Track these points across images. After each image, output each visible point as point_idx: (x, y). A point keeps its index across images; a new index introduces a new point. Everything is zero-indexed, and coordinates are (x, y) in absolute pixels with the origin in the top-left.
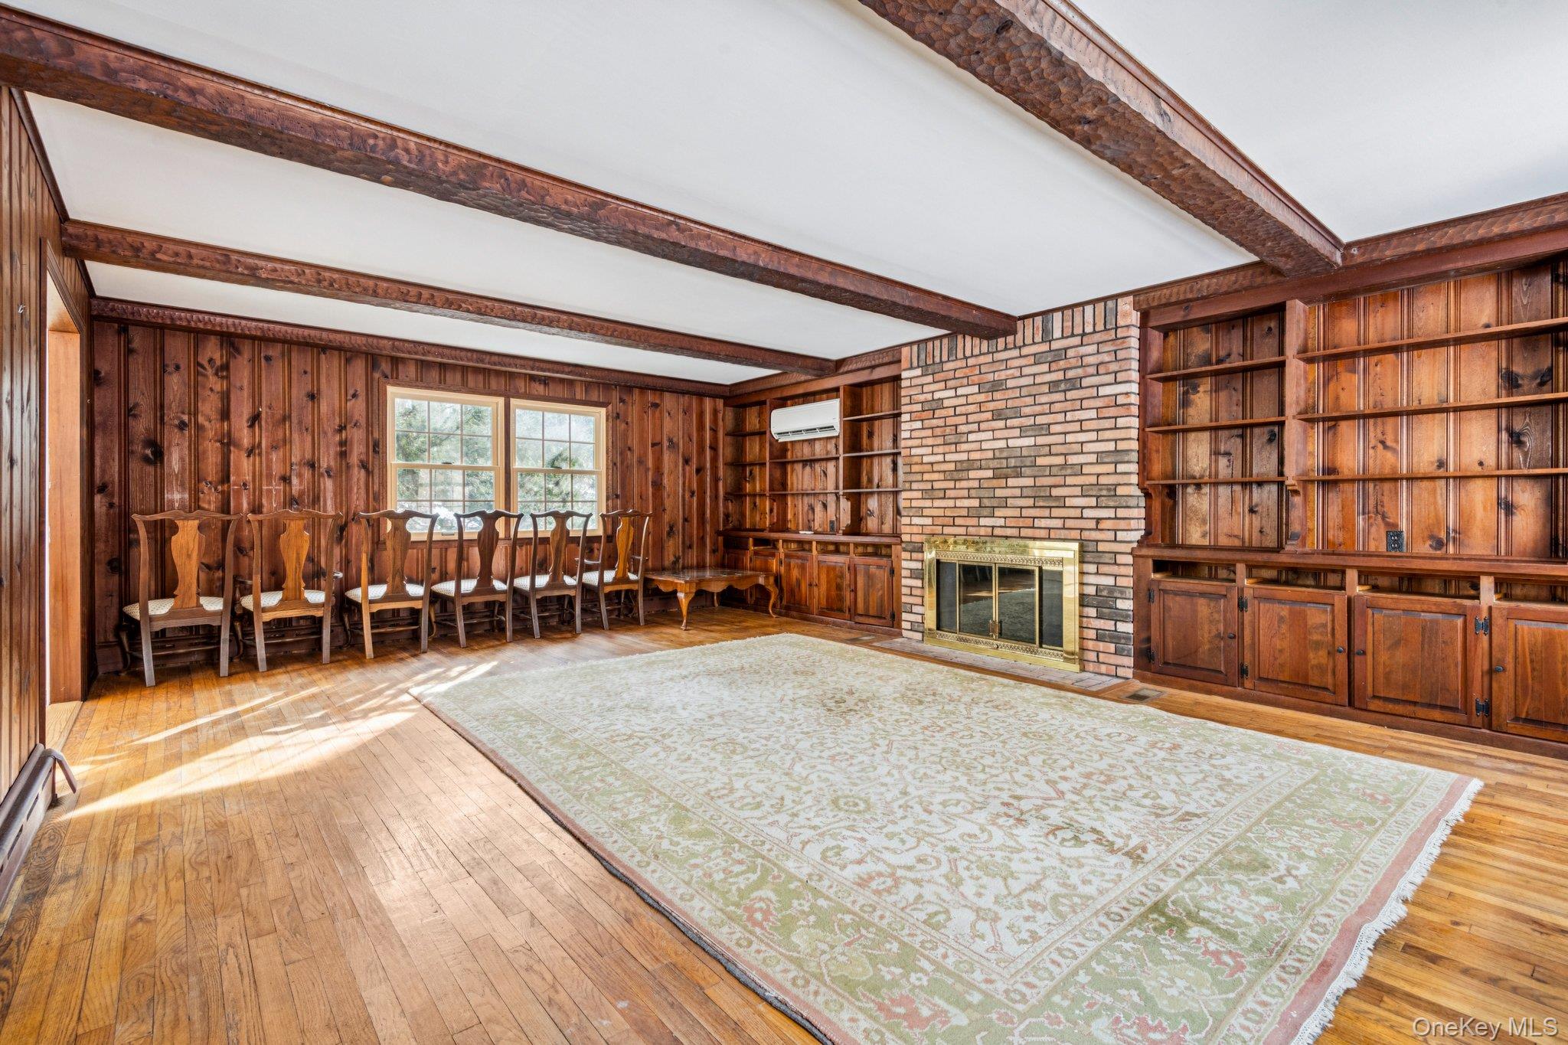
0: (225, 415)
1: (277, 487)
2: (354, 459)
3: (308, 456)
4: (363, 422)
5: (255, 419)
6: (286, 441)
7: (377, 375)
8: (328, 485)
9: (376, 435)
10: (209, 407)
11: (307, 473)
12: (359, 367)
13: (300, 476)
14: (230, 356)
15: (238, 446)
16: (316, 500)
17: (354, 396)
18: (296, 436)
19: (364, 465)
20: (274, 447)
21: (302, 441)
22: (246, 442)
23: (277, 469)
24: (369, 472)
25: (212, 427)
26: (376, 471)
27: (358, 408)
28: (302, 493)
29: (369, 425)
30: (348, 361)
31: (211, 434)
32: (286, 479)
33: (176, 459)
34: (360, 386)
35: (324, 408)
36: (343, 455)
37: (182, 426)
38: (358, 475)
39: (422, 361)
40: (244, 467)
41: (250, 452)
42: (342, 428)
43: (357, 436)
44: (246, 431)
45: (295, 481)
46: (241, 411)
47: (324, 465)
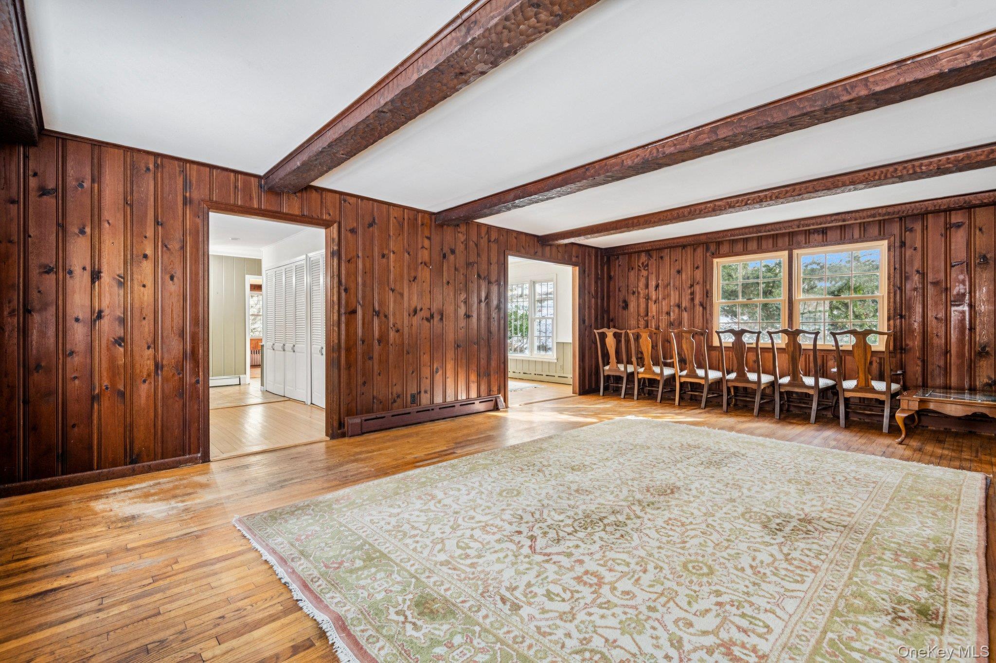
0: (647, 286)
1: (664, 317)
2: (697, 301)
3: (677, 301)
4: (701, 282)
5: (657, 286)
6: (669, 295)
7: (708, 254)
8: (685, 315)
9: (708, 287)
10: (642, 284)
11: (677, 310)
12: (700, 251)
13: (674, 312)
14: (649, 259)
15: (651, 299)
16: (680, 323)
17: (697, 268)
18: (672, 292)
19: (701, 304)
20: (664, 299)
21: (675, 295)
22: (654, 298)
23: (665, 309)
24: (704, 308)
25: (642, 292)
26: (708, 308)
27: (699, 274)
28: (674, 320)
29: (705, 282)
30: (694, 250)
31: (642, 295)
32: (668, 314)
33: (632, 306)
34: (699, 263)
35: (684, 276)
36: (692, 300)
37: (634, 293)
38: (699, 310)
39: (733, 240)
40: (653, 308)
41: (655, 302)
42: (692, 286)
43: (698, 289)
44: (654, 293)
45: (672, 314)
46: (653, 284)
47: (684, 305)
